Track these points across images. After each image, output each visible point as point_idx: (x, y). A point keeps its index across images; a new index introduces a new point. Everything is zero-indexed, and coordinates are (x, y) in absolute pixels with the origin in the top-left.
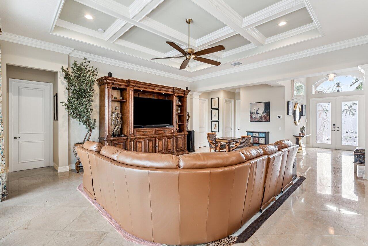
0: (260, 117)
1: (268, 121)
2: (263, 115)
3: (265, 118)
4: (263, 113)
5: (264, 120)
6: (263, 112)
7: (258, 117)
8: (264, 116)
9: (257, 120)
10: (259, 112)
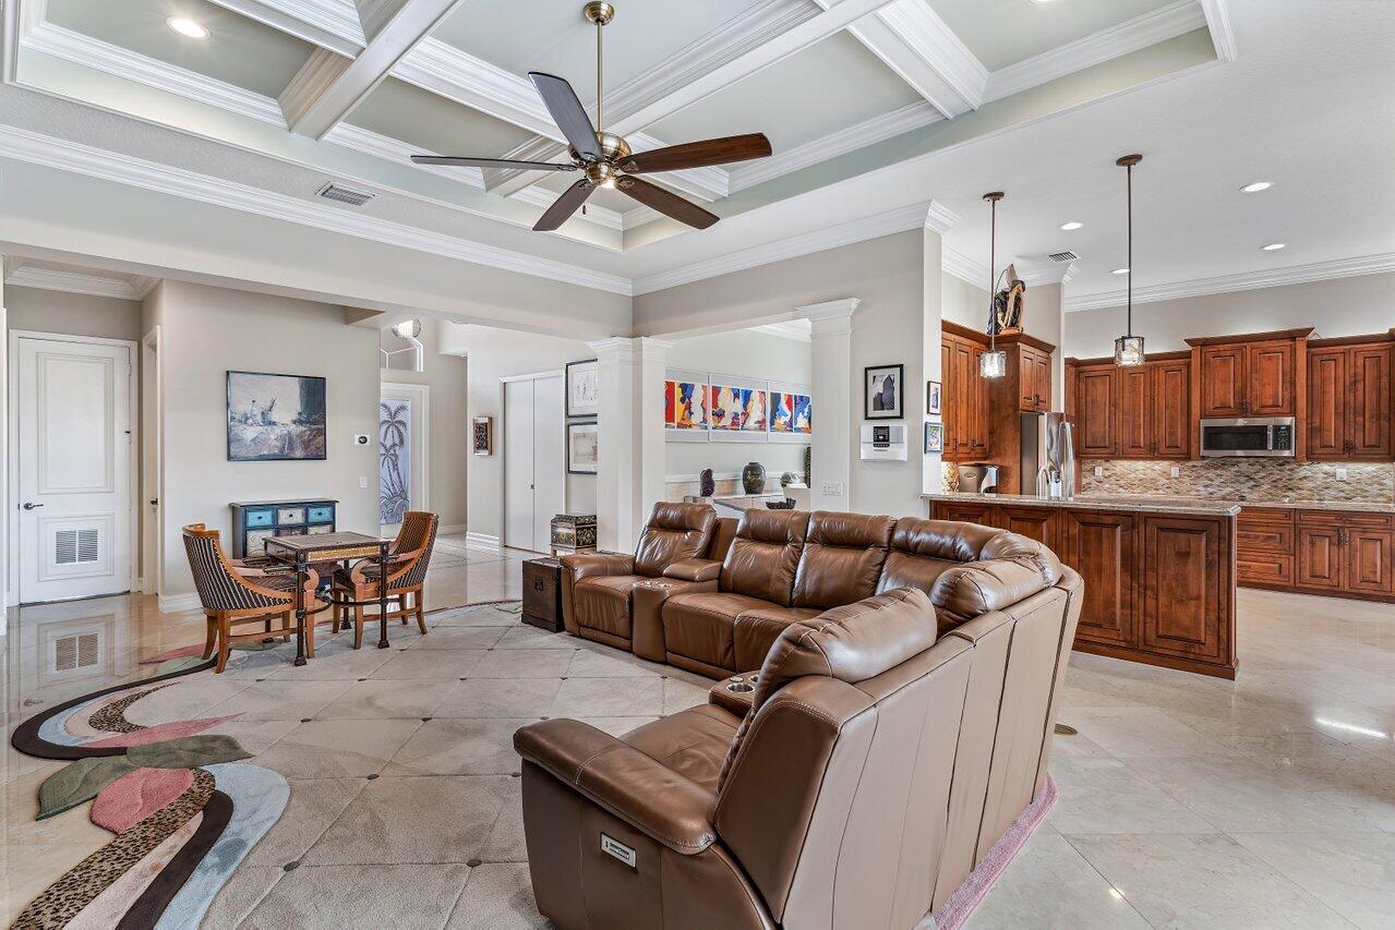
0: (281, 438)
1: (320, 456)
2: (297, 429)
3: (306, 445)
4: (295, 422)
5: (298, 453)
6: (295, 417)
7: (272, 437)
8: (300, 435)
9: (265, 452)
10: (274, 416)
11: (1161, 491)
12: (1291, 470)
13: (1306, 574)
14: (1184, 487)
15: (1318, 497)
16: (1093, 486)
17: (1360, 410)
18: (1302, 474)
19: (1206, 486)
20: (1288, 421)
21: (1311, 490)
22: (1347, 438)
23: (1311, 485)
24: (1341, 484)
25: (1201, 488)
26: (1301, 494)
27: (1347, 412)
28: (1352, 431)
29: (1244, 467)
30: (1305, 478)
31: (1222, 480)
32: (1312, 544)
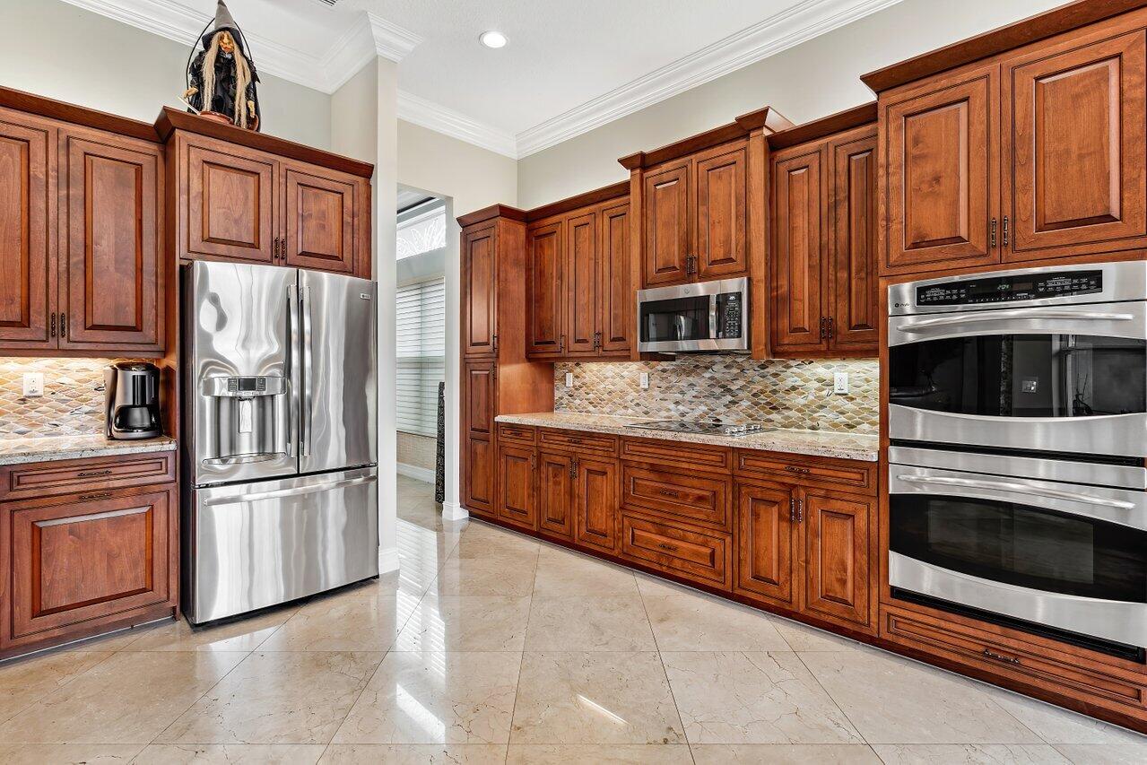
11: (630, 411)
12: (776, 375)
13: (747, 572)
14: (654, 405)
15: (809, 423)
16: (565, 401)
17: (842, 257)
18: (789, 383)
19: (677, 403)
20: (733, 285)
21: (799, 410)
22: (824, 313)
23: (800, 401)
24: (841, 401)
25: (672, 406)
26: (788, 417)
27: (825, 262)
28: (832, 299)
29: (719, 371)
30: (794, 388)
31: (694, 393)
32: (756, 516)
